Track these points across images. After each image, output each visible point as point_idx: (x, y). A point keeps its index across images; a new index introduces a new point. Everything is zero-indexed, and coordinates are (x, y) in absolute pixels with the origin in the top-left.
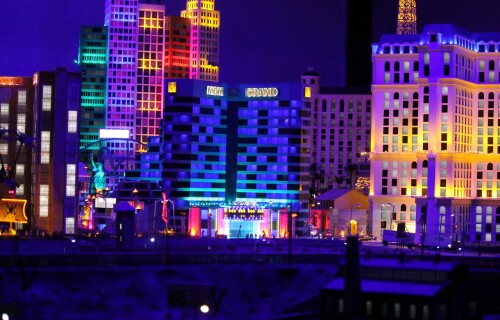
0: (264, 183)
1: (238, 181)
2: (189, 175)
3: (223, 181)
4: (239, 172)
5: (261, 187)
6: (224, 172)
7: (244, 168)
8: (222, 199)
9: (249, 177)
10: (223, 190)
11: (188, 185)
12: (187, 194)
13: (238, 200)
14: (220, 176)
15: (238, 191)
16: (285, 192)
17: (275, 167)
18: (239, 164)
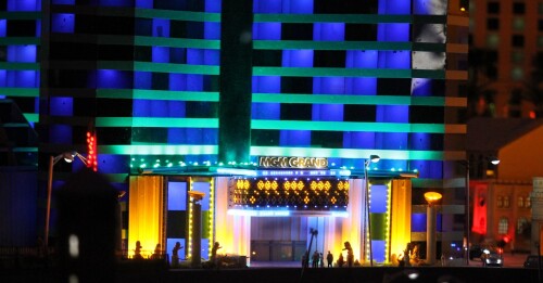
0: (337, 102)
1: (256, 98)
2: (129, 81)
3: (214, 97)
4: (258, 71)
5: (324, 115)
6: (215, 70)
7: (274, 59)
8: (211, 149)
9: (290, 85)
10: (213, 123)
11: (126, 108)
12: (124, 136)
13: (255, 151)
14: (207, 84)
15: (256, 124)
16: (404, 128)
17: (370, 55)
18: (259, 45)
